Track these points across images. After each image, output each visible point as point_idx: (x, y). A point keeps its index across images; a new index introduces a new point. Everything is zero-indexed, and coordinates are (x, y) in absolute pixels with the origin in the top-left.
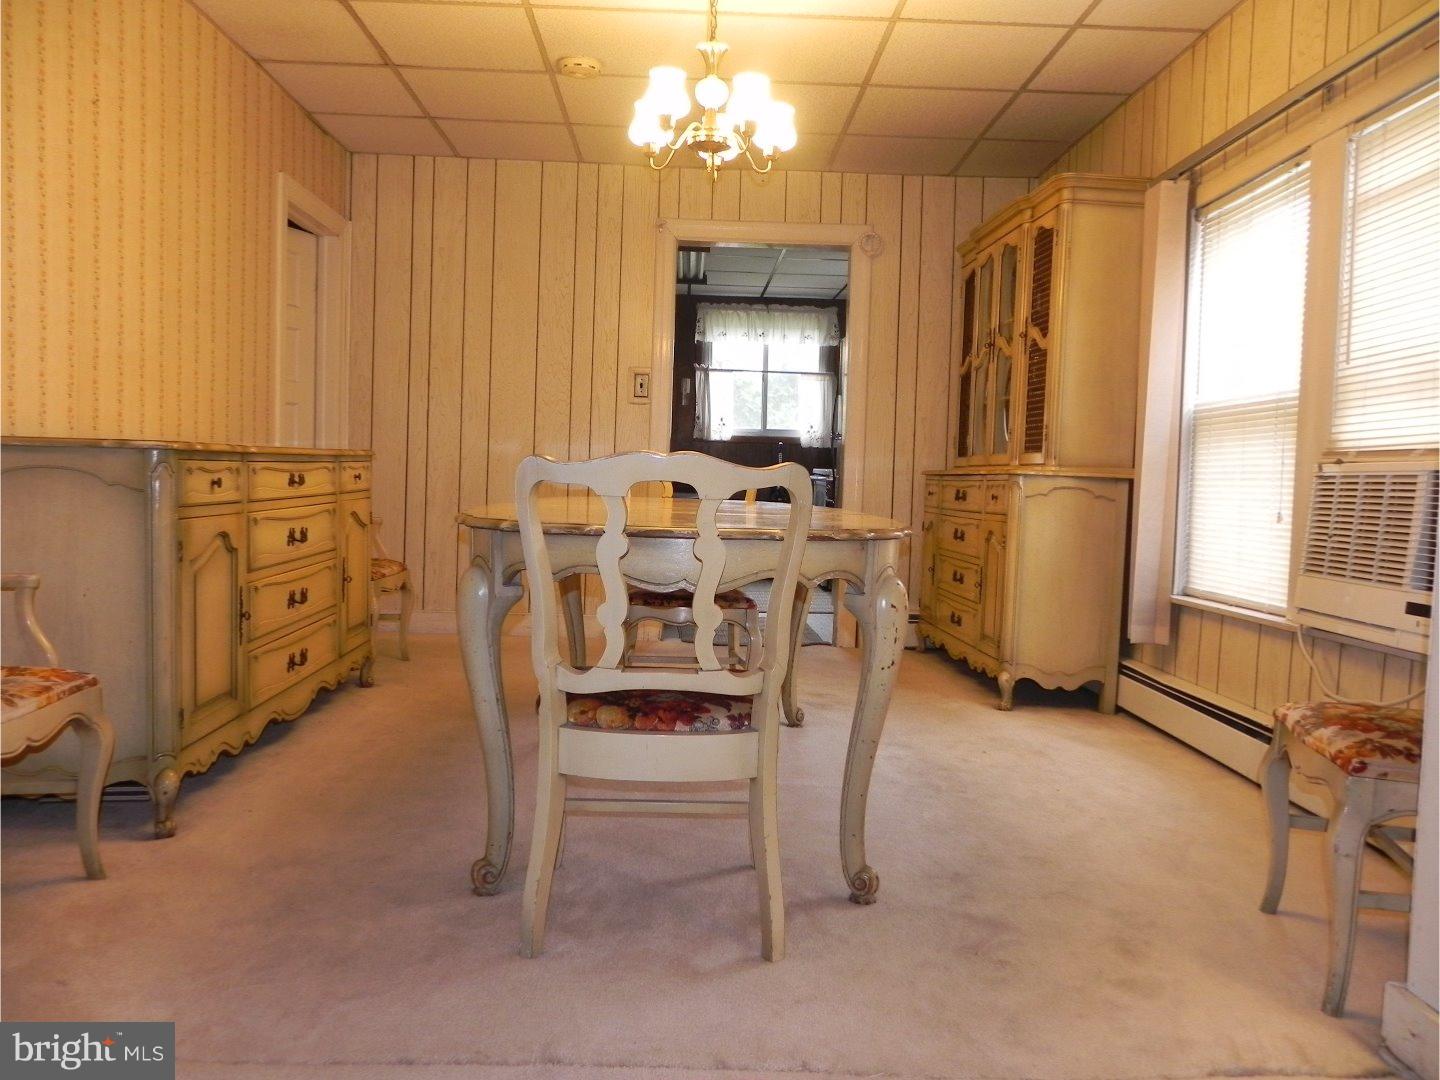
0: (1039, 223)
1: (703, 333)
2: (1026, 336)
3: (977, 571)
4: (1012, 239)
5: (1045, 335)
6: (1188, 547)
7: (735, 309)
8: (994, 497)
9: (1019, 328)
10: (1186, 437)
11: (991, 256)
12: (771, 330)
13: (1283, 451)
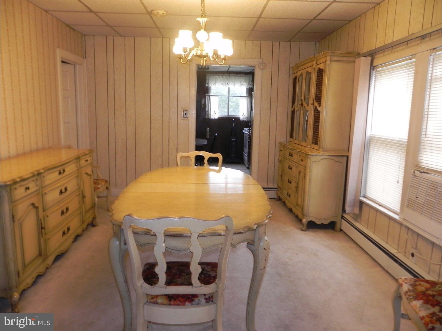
0: (319, 66)
1: (208, 84)
2: (313, 104)
3: (296, 182)
4: (309, 70)
5: (320, 106)
6: (366, 181)
7: (219, 76)
8: (302, 160)
9: (311, 101)
10: (367, 144)
11: (302, 73)
12: (230, 82)
13: (400, 159)
